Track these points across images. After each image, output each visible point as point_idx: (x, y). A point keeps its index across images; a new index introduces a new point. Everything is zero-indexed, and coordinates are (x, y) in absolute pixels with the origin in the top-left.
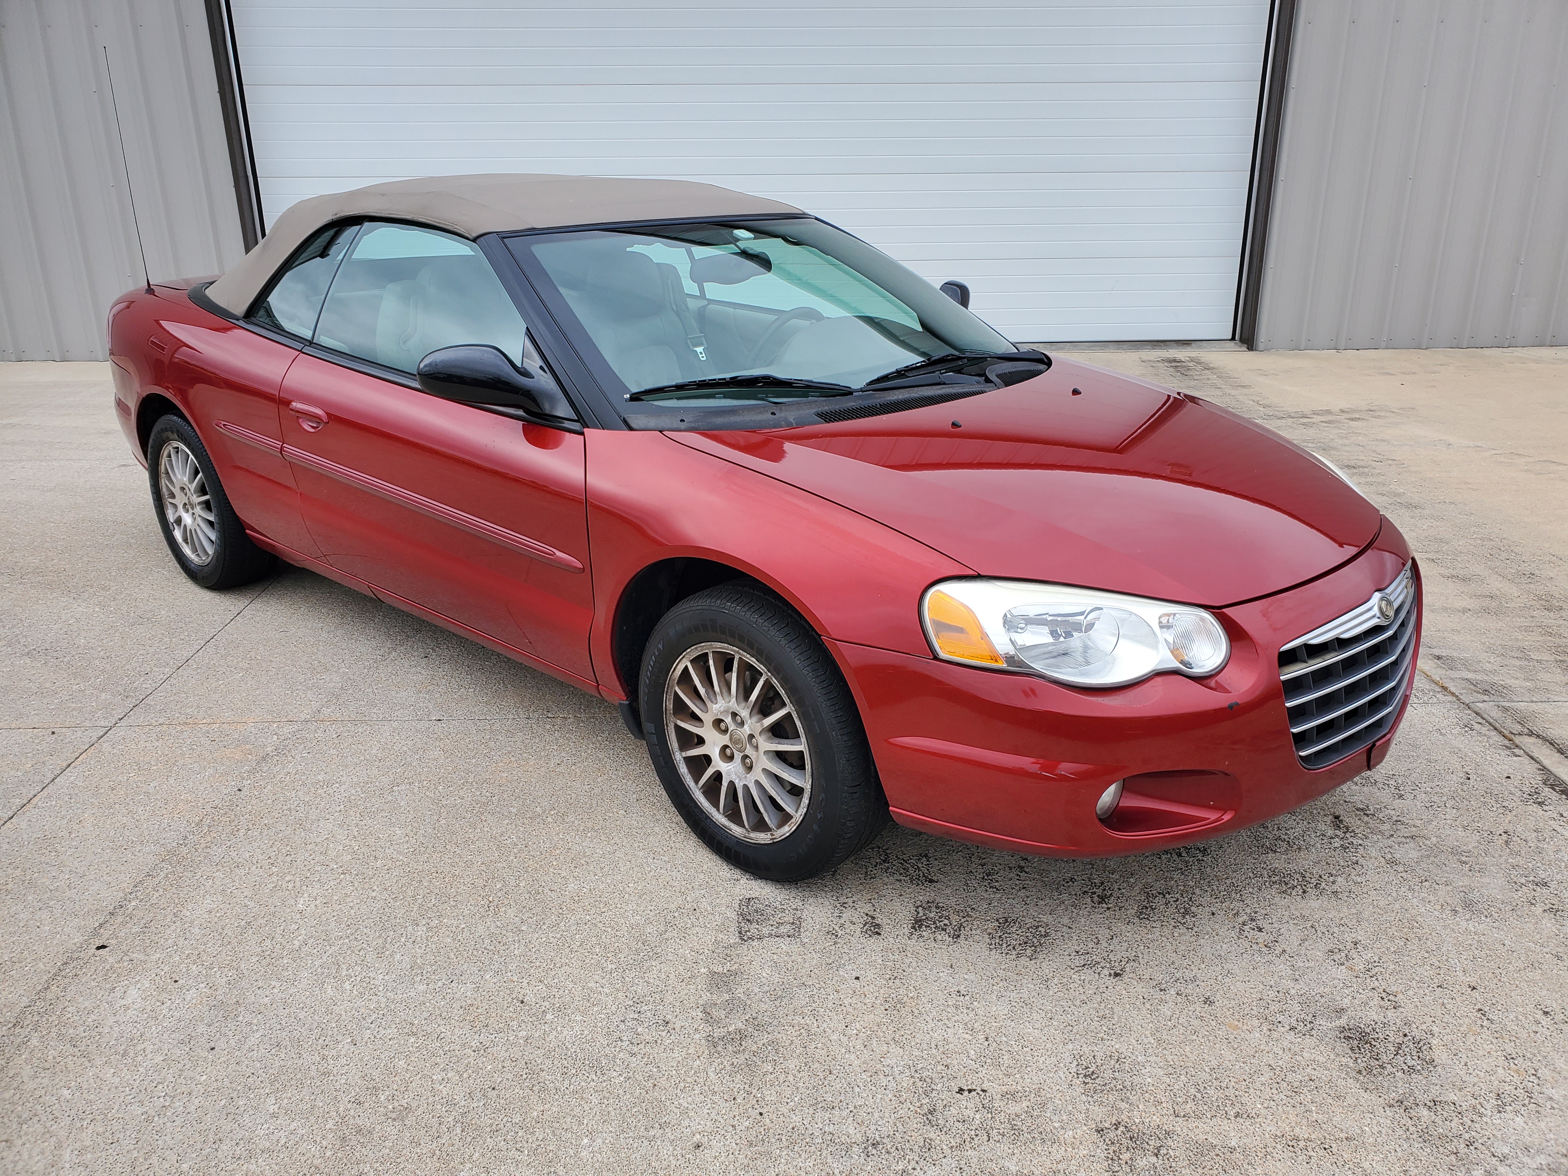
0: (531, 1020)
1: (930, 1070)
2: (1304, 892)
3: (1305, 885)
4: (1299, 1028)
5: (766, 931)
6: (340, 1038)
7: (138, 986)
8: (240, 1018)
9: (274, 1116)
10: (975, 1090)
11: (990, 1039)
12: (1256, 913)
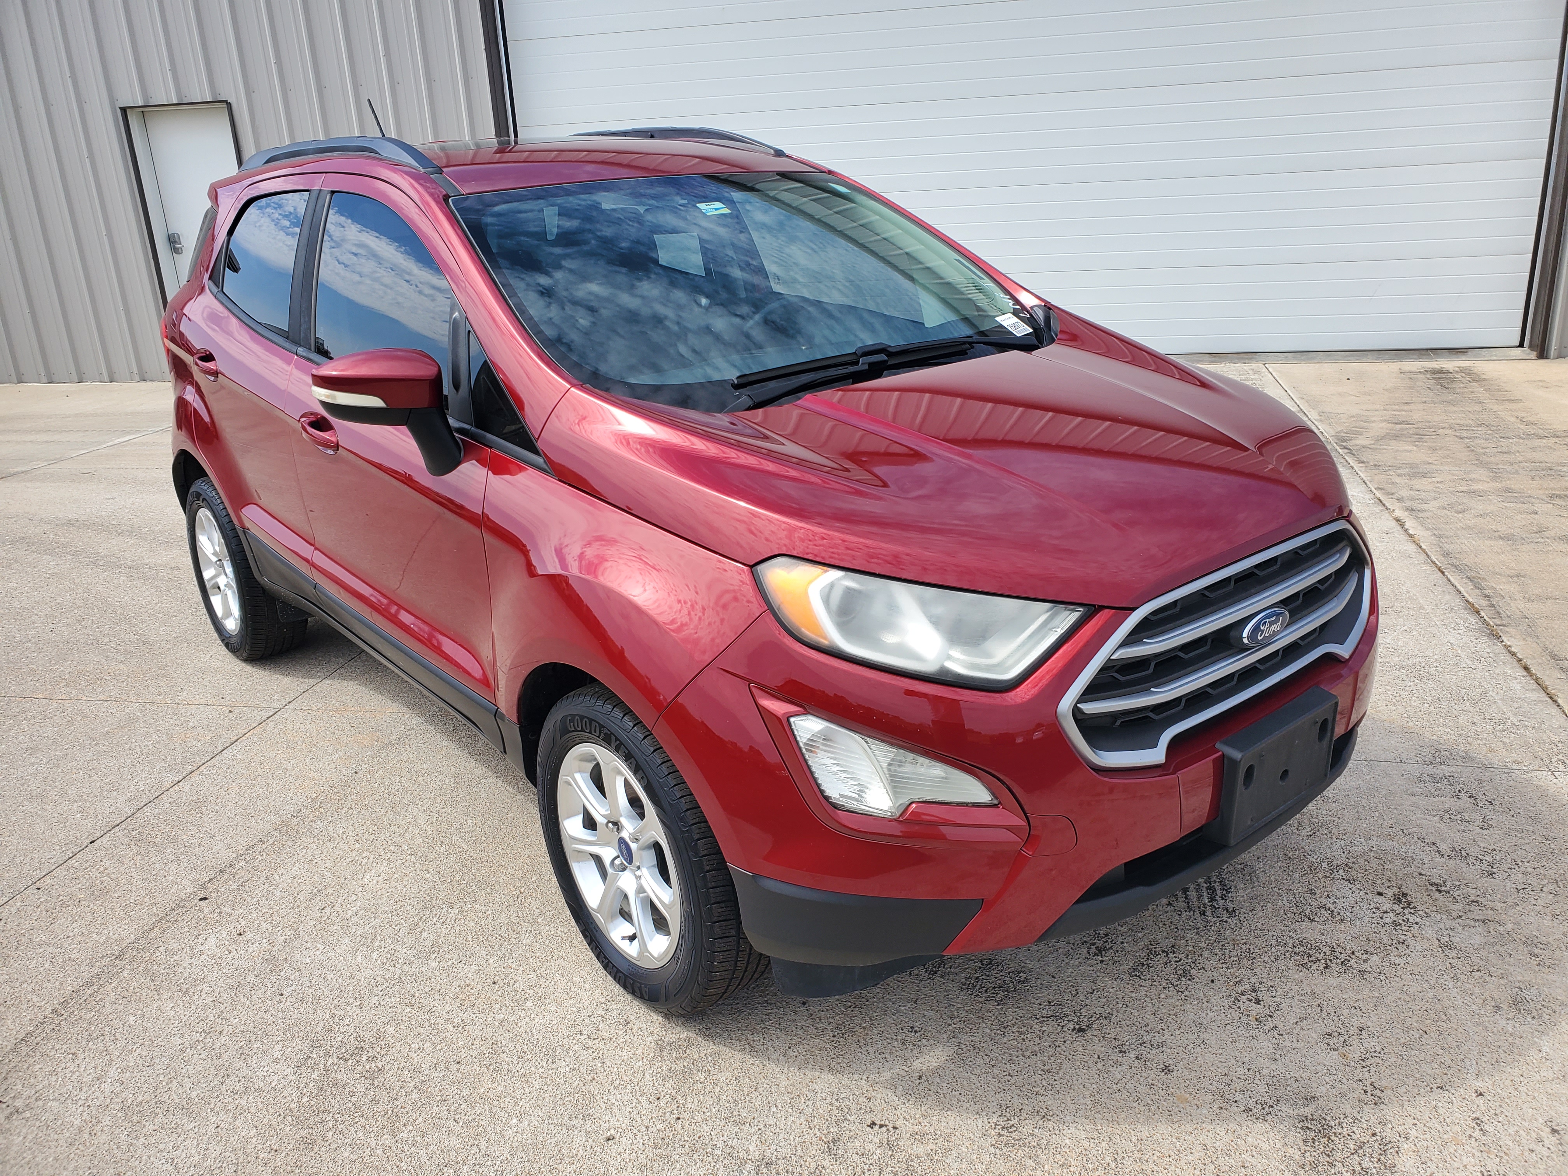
0: (512, 1005)
1: (852, 1101)
2: (1327, 967)
3: (1331, 960)
4: (1255, 1110)
6: (351, 1000)
7: (217, 936)
8: (282, 973)
9: (276, 1061)
10: (886, 1126)
11: (924, 1078)
12: (1261, 983)
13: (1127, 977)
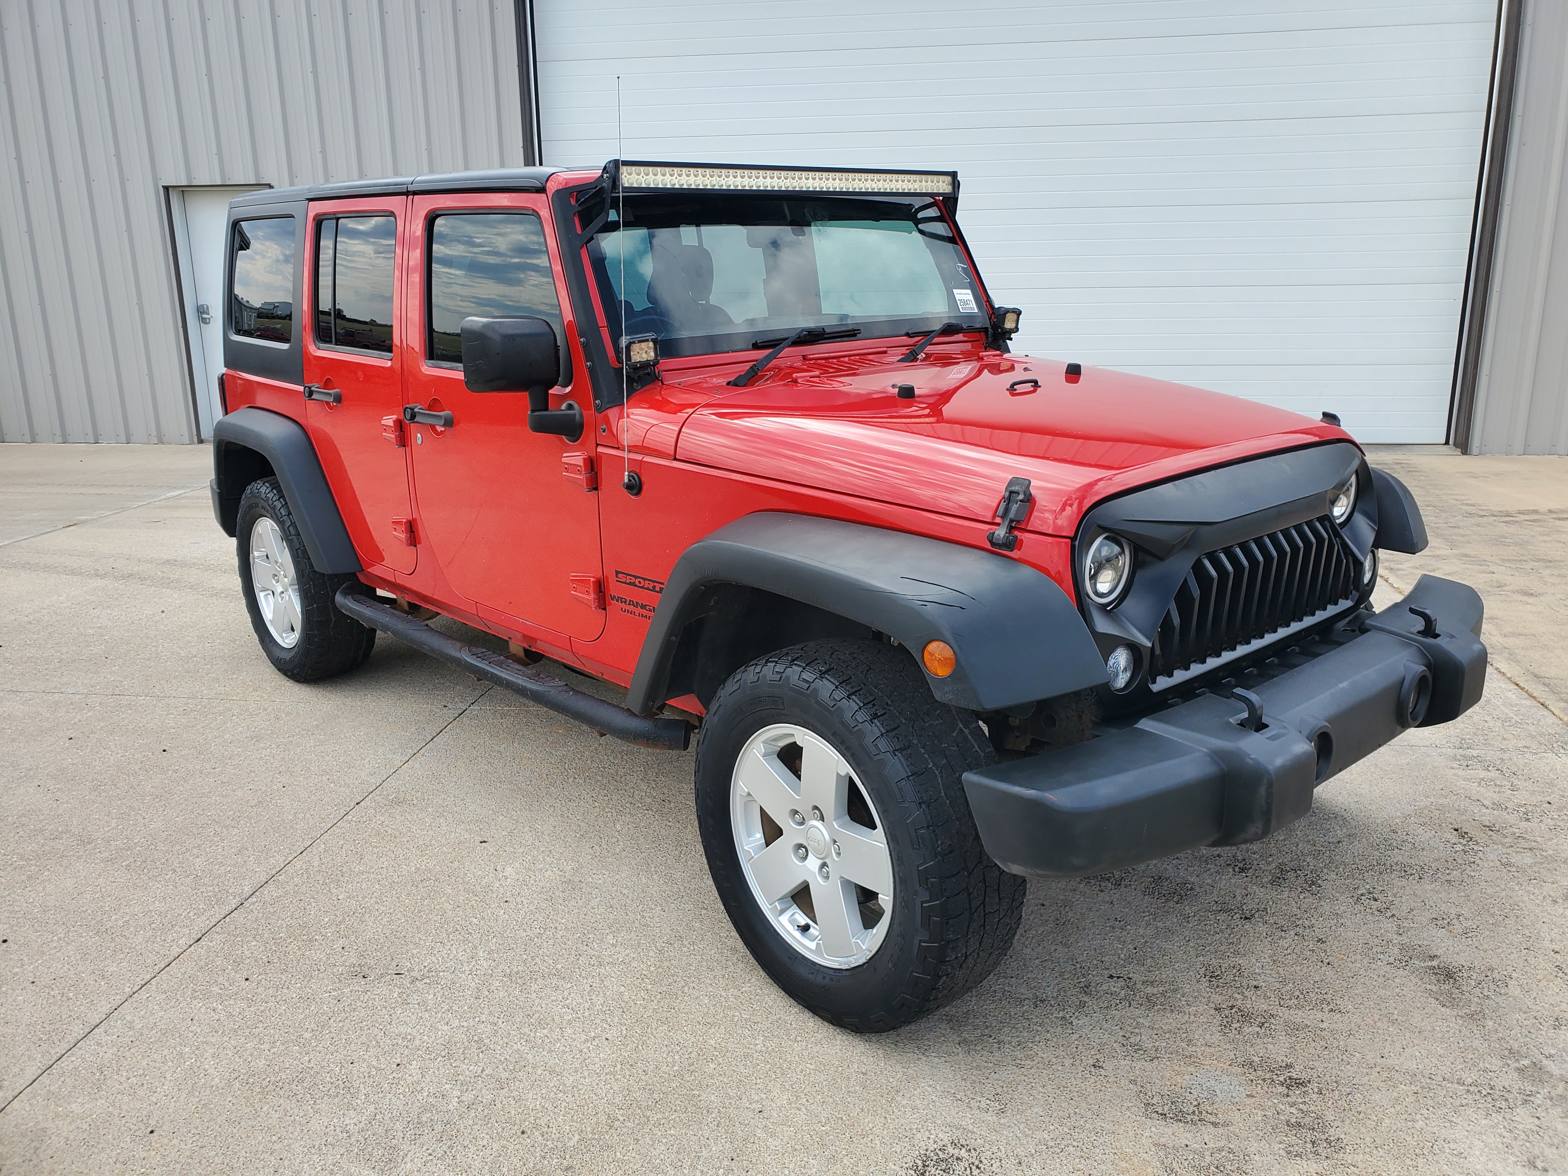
3: (1422, 874)
4: (1395, 964)
10: (1122, 977)
12: (1374, 888)
13: (1269, 886)
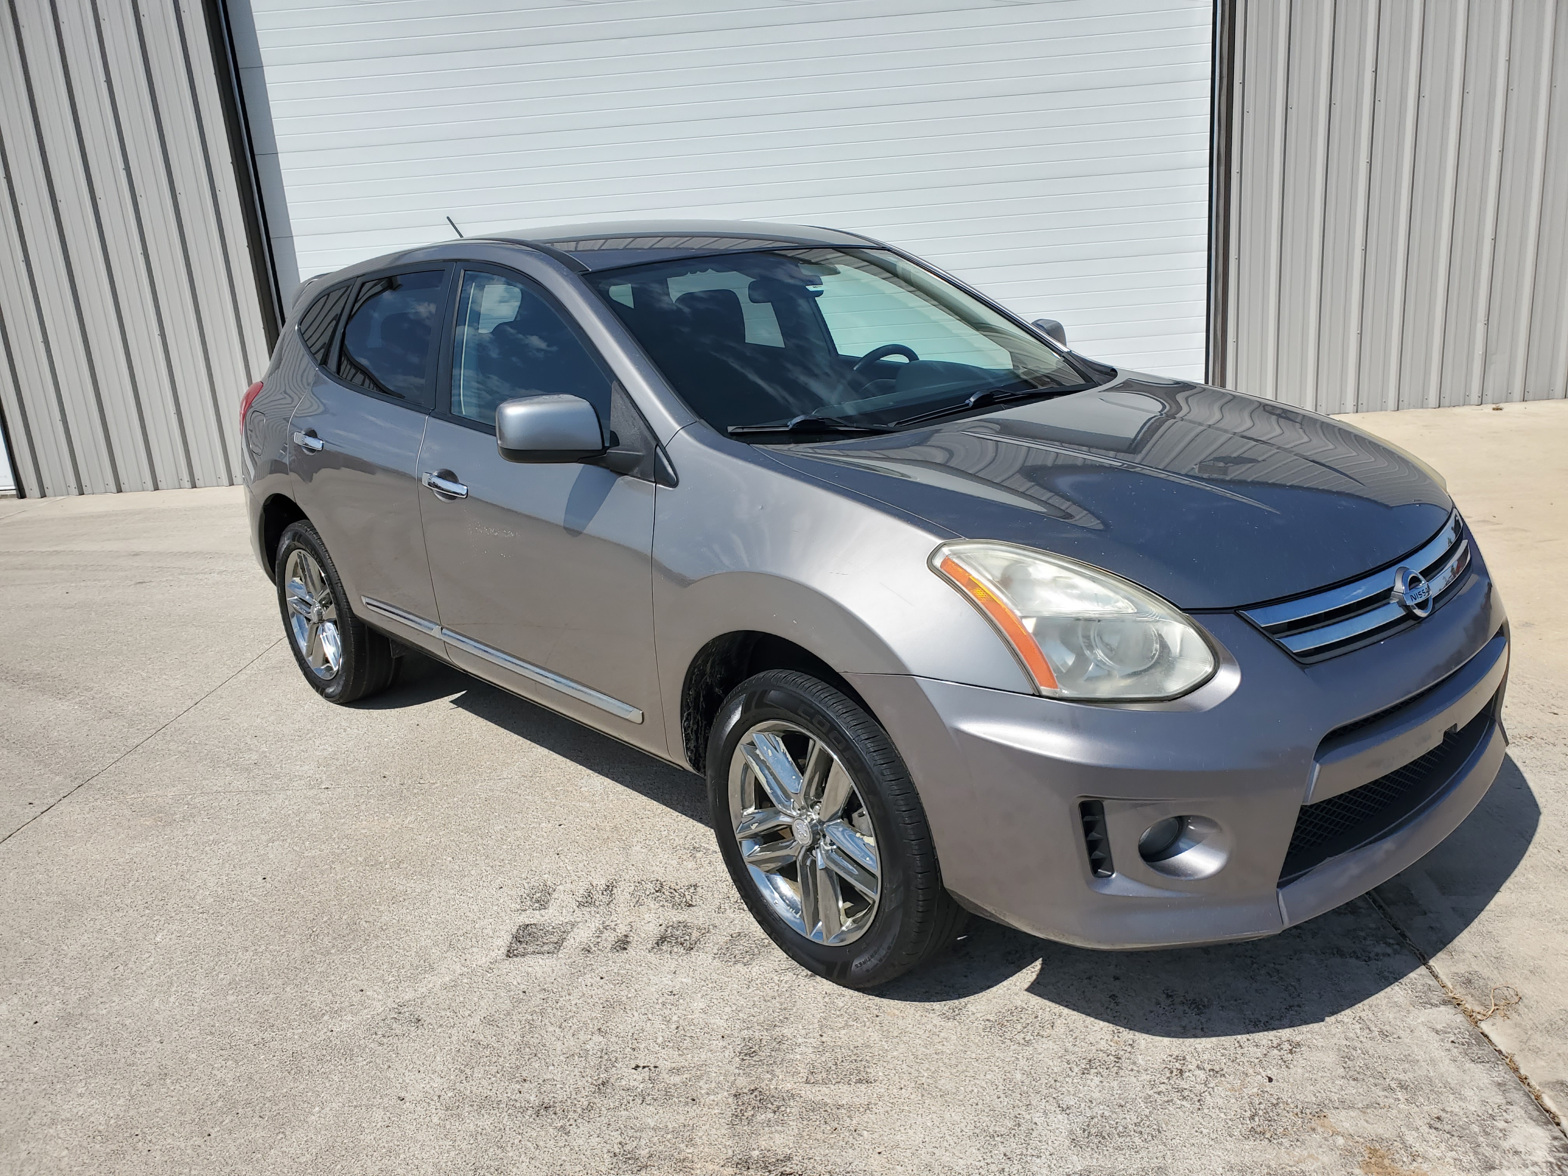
5: (530, 949)
10: (648, 1067)
